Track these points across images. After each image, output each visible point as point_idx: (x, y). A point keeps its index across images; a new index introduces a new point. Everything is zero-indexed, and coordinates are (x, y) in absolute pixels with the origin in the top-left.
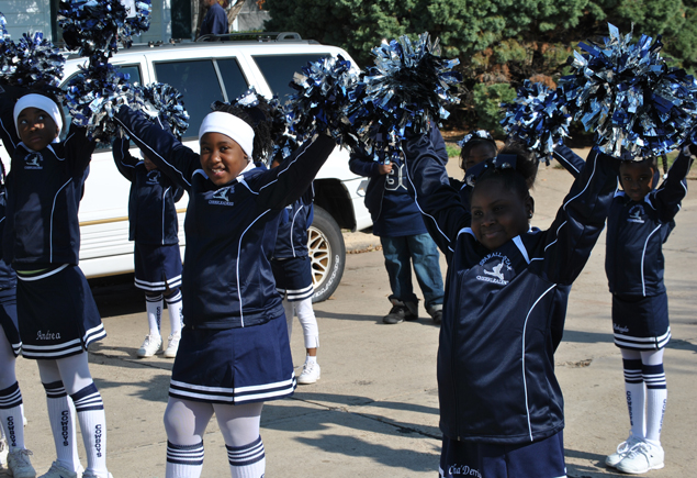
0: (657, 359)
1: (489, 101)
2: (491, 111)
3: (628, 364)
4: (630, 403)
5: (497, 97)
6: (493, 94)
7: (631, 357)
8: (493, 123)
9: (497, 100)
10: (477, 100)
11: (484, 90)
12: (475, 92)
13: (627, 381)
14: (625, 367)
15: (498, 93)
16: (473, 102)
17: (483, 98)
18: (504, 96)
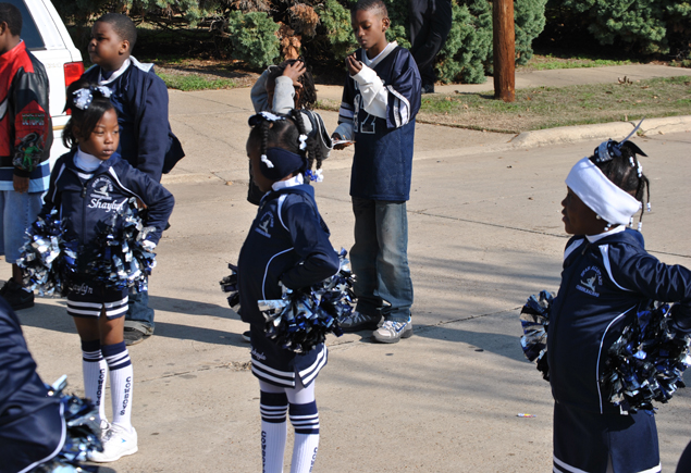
0: (306, 396)
1: (244, 30)
2: (247, 42)
3: (266, 399)
4: (264, 447)
5: (254, 26)
6: (249, 23)
7: (270, 389)
8: (248, 54)
9: (254, 30)
10: (232, 28)
11: (241, 17)
12: (231, 20)
13: (263, 419)
14: (262, 402)
15: (255, 22)
16: (228, 31)
17: (239, 27)
18: (260, 25)
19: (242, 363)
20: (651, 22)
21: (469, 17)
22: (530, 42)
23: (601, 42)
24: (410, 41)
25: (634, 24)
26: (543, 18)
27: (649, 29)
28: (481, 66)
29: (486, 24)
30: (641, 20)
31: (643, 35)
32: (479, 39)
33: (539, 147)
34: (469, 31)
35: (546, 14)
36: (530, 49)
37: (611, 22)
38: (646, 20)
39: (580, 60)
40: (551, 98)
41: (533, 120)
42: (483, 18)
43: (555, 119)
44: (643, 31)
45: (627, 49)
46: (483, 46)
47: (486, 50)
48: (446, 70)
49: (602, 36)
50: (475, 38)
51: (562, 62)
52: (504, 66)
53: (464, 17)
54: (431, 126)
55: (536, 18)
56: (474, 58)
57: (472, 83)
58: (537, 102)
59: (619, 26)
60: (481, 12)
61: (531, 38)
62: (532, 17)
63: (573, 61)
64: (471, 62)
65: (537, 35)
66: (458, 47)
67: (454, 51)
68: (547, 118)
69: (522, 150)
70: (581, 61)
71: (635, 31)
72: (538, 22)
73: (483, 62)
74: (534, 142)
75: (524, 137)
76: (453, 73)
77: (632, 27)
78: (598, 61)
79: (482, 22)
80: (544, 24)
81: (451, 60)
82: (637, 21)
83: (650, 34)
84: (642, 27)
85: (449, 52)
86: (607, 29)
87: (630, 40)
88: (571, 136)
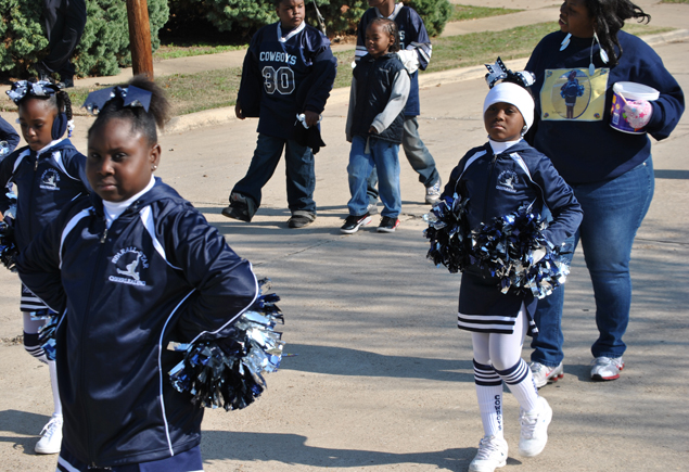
19: (11, 338)
20: (265, 7)
21: (100, 12)
22: (157, 33)
23: (220, 29)
24: (46, 37)
25: (250, 9)
26: (168, 9)
27: (264, 14)
28: (115, 58)
29: (116, 17)
30: (256, 5)
31: (259, 20)
32: (111, 32)
33: (190, 130)
34: (101, 25)
35: (169, 5)
36: (157, 39)
37: (228, 9)
38: (260, 6)
39: (201, 47)
40: (189, 84)
41: (180, 105)
42: (111, 11)
43: (200, 103)
44: (259, 16)
45: (244, 34)
46: (115, 39)
47: (118, 42)
48: (82, 64)
49: (220, 23)
50: (108, 31)
51: (184, 50)
52: (142, 56)
53: (95, 11)
54: (83, 118)
55: (161, 9)
56: (108, 51)
57: (107, 75)
58: (177, 89)
59: (236, 12)
60: (108, 6)
61: (158, 28)
62: (158, 8)
63: (195, 49)
64: (105, 56)
65: (162, 26)
66: (92, 41)
67: (89, 45)
68: (192, 102)
69: (175, 134)
70: (203, 49)
71: (251, 16)
72: (163, 13)
73: (115, 54)
74: (186, 126)
75: (175, 121)
76: (88, 67)
77: (249, 13)
78: (219, 47)
79: (112, 15)
80: (168, 14)
81: (86, 54)
82: (252, 7)
83: (265, 18)
84: (257, 12)
85: (83, 46)
86: (224, 16)
87: (246, 25)
88: (218, 118)
